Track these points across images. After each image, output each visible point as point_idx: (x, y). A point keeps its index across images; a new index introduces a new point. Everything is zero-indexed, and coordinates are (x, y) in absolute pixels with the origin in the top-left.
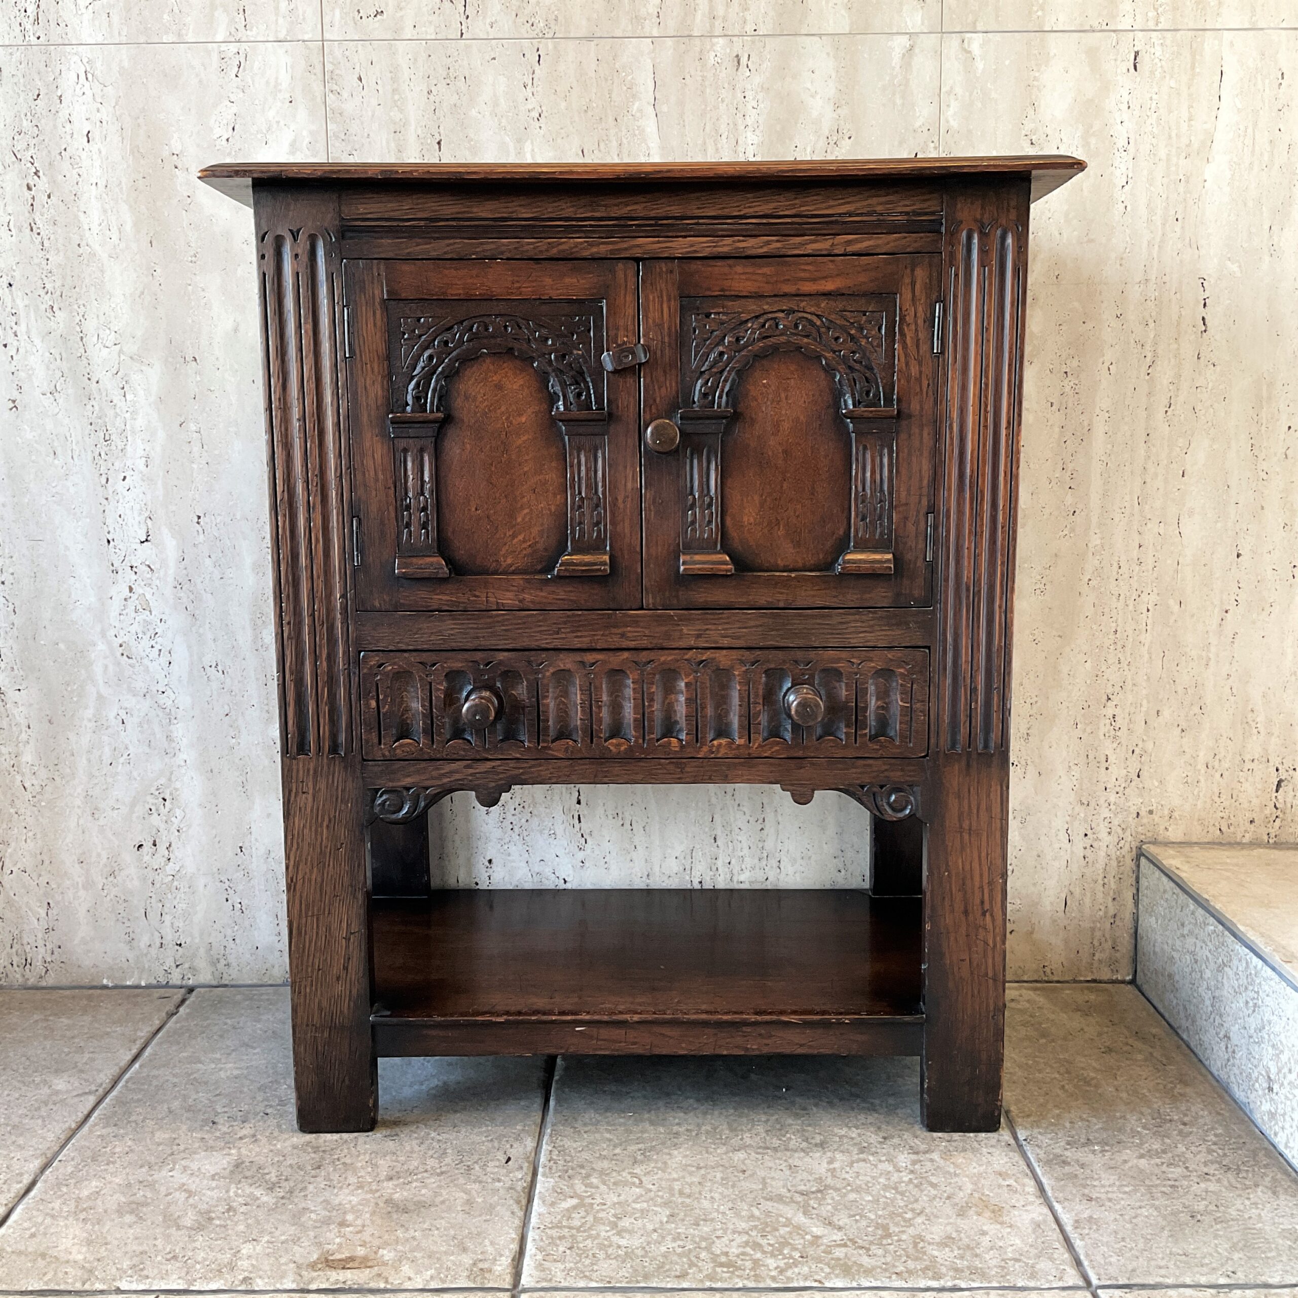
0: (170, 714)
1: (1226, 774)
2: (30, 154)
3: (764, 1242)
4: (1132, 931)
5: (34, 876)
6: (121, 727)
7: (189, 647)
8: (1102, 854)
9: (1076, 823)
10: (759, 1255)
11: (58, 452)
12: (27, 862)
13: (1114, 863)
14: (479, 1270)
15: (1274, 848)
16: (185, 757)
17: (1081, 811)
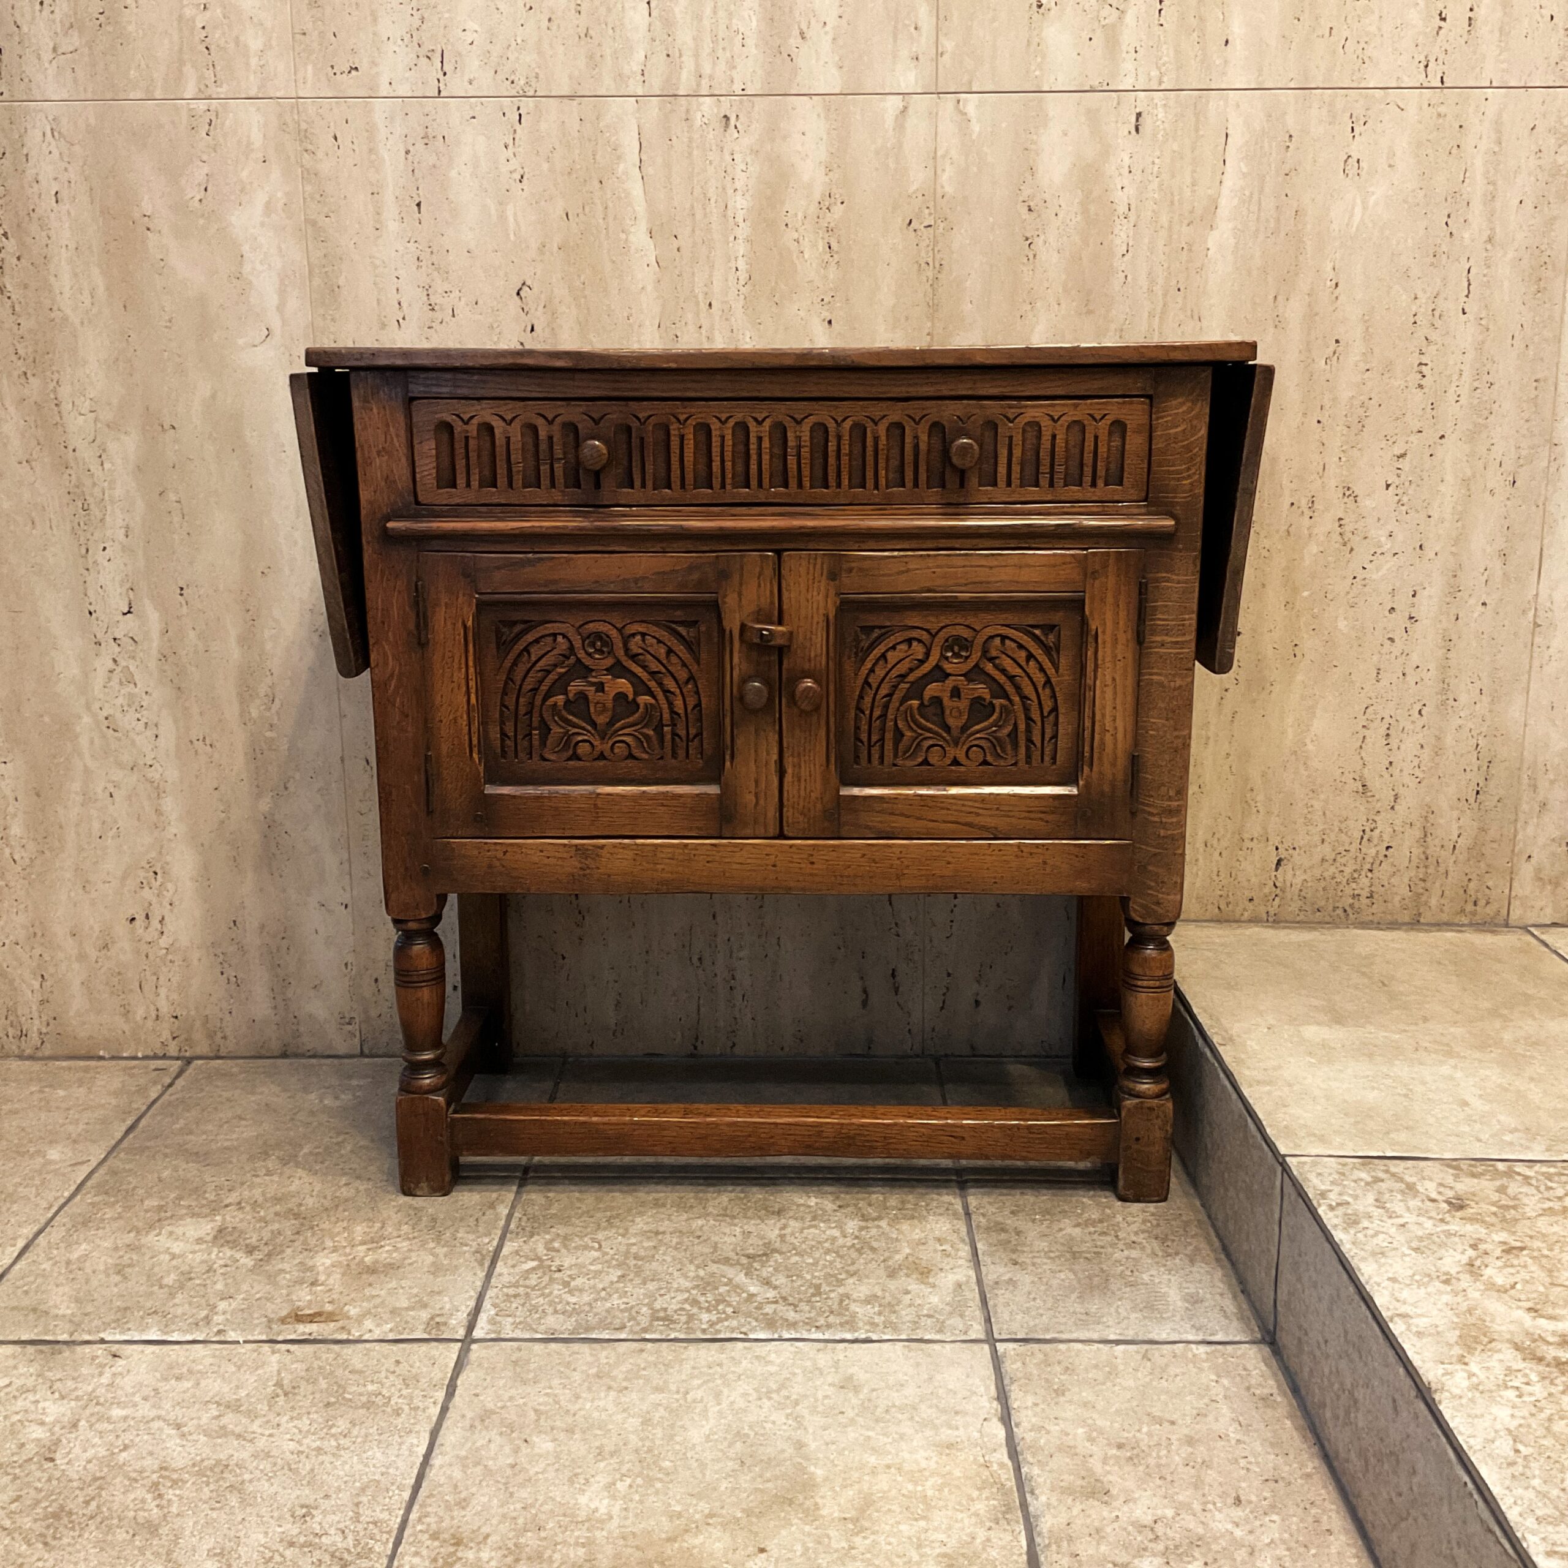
0: (158, 787)
1: (1224, 853)
3: (702, 1299)
5: (28, 948)
6: (110, 800)
7: (176, 721)
10: (694, 1311)
11: (37, 520)
12: (21, 934)
14: (435, 1323)
15: (1272, 926)
16: (174, 831)
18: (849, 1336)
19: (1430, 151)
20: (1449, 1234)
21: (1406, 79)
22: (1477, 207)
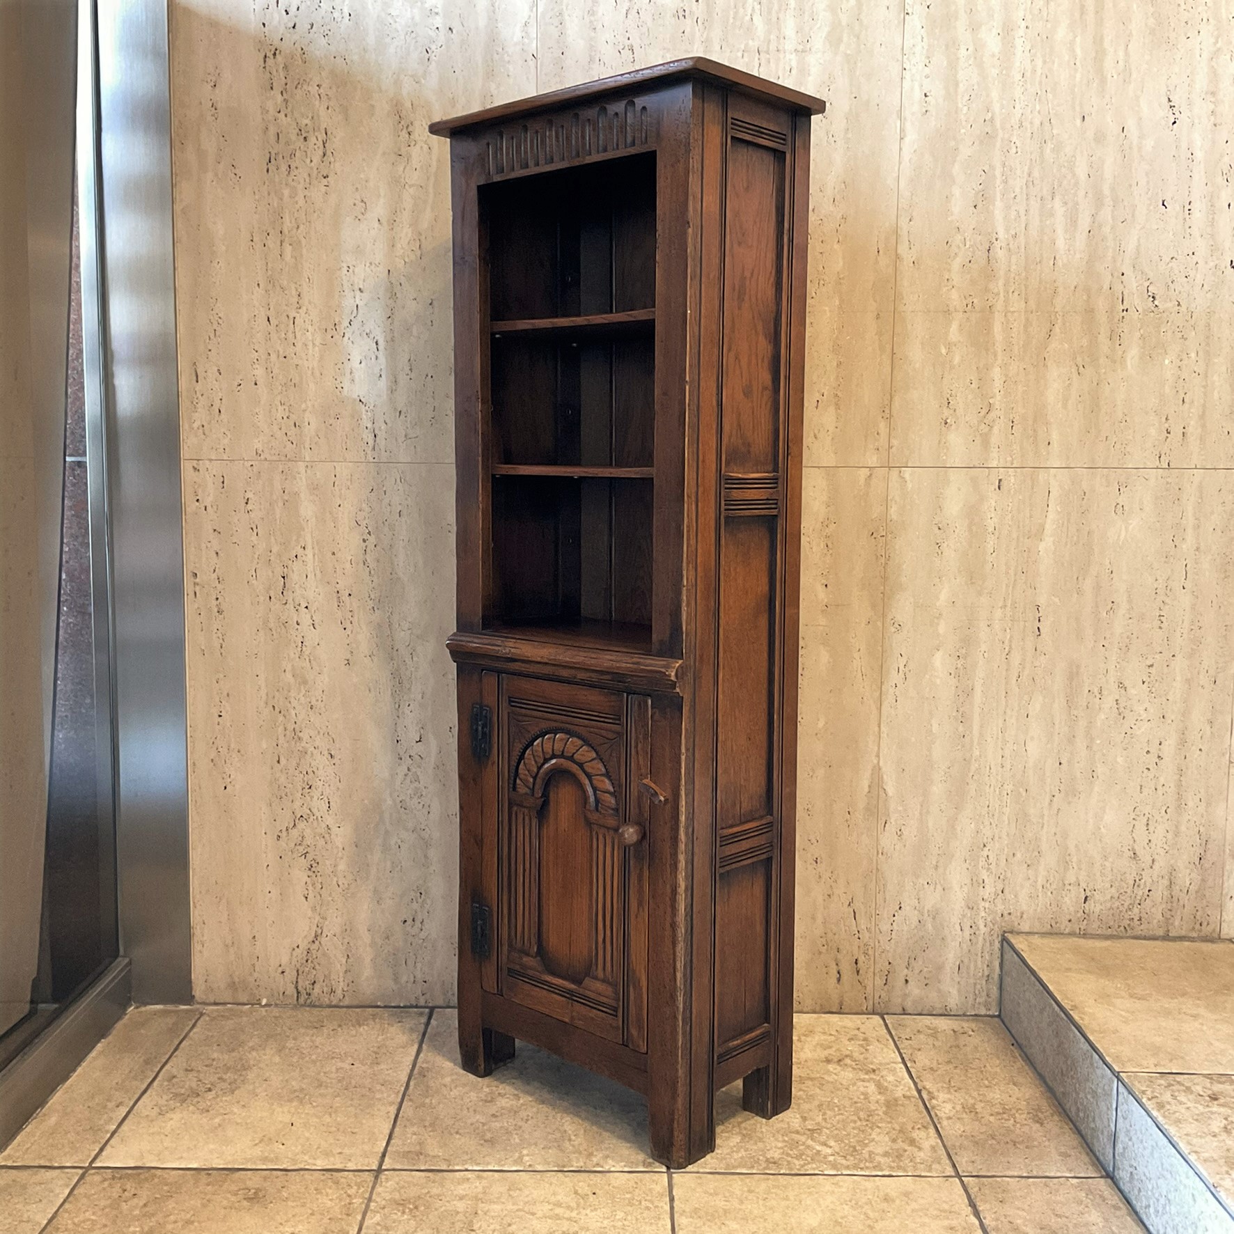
0: (427, 842)
1: (1054, 892)
2: (366, 522)
3: (791, 1152)
4: (998, 986)
5: (341, 938)
6: (398, 850)
7: (440, 803)
8: (981, 939)
9: (965, 920)
10: (789, 1159)
11: (372, 690)
12: (337, 930)
13: (988, 944)
15: (1084, 938)
16: (434, 868)
17: (969, 913)
18: (880, 1173)
19: (1163, 502)
20: (1212, 1113)
21: (1149, 463)
22: (1190, 531)
